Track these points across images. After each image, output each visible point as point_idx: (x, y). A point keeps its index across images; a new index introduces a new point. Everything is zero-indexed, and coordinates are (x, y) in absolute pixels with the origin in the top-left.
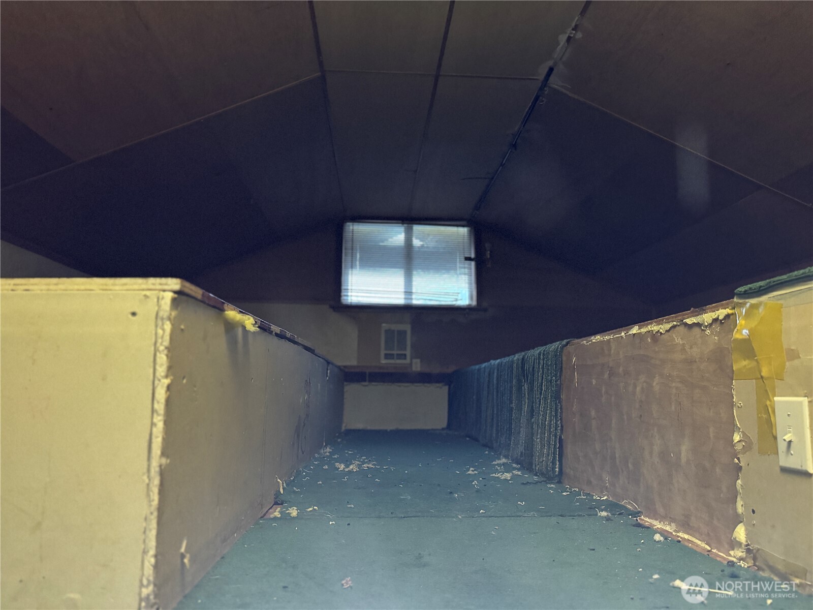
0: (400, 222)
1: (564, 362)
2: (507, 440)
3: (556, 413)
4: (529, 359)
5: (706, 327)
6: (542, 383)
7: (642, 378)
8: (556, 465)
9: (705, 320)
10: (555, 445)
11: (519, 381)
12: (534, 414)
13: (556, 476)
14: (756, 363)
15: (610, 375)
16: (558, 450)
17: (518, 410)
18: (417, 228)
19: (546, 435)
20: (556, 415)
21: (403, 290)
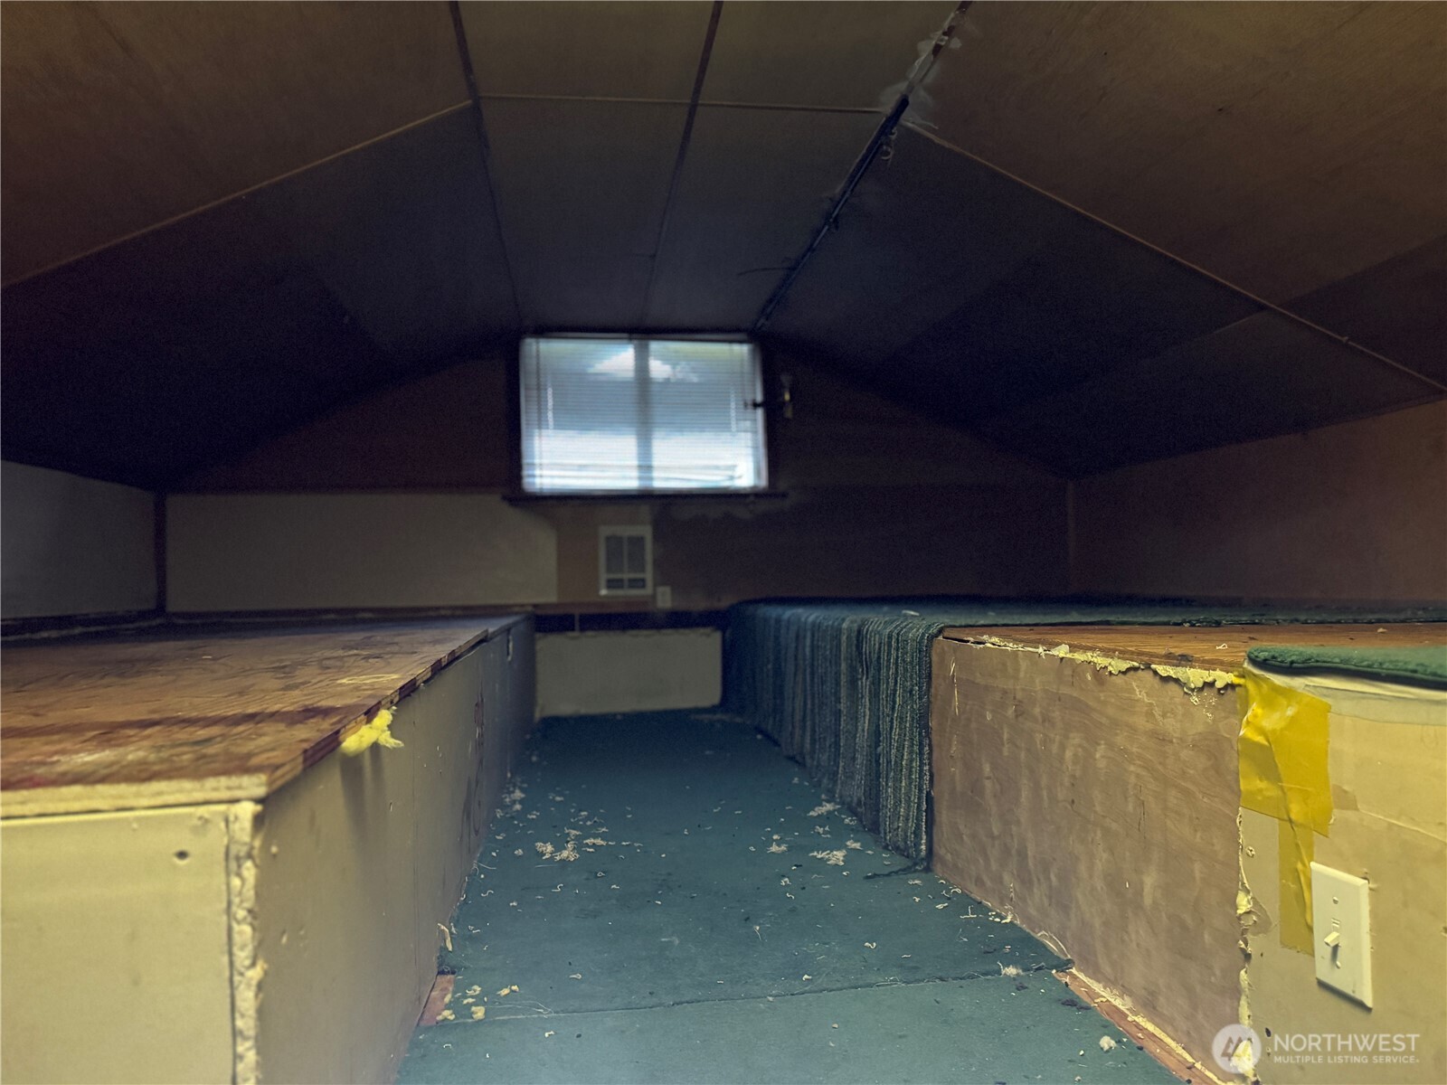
0: (625, 335)
1: (934, 666)
2: (832, 763)
3: (921, 749)
4: (871, 636)
5: (1193, 690)
6: (895, 690)
7: (1076, 739)
8: (922, 839)
9: (1191, 679)
10: (919, 808)
11: (852, 669)
12: (881, 739)
13: (923, 859)
14: (1280, 793)
15: (1018, 714)
16: (924, 814)
17: (851, 719)
18: (655, 346)
19: (903, 784)
20: (921, 753)
21: (635, 463)
